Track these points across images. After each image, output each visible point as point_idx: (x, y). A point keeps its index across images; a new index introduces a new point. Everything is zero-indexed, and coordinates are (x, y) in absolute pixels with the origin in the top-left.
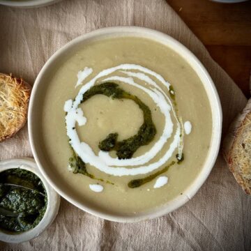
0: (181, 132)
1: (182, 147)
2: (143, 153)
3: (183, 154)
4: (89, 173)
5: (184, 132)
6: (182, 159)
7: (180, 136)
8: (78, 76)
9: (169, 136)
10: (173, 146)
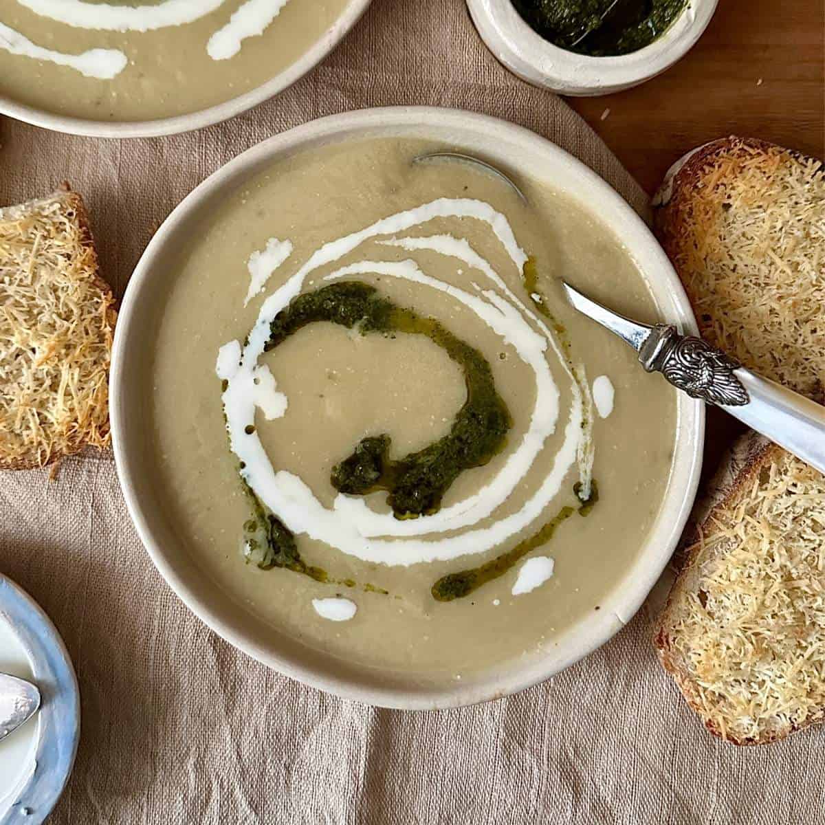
0: (584, 411)
1: (591, 458)
2: (472, 490)
3: (593, 482)
4: (309, 564)
5: (595, 412)
6: (594, 497)
7: (583, 425)
8: (251, 267)
9: (549, 430)
10: (563, 460)
